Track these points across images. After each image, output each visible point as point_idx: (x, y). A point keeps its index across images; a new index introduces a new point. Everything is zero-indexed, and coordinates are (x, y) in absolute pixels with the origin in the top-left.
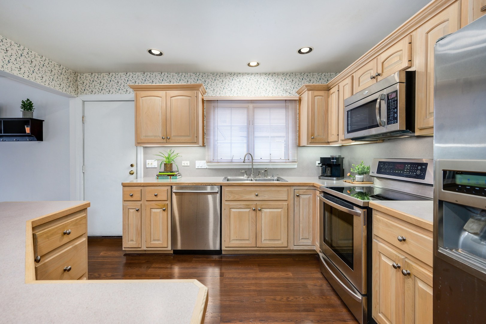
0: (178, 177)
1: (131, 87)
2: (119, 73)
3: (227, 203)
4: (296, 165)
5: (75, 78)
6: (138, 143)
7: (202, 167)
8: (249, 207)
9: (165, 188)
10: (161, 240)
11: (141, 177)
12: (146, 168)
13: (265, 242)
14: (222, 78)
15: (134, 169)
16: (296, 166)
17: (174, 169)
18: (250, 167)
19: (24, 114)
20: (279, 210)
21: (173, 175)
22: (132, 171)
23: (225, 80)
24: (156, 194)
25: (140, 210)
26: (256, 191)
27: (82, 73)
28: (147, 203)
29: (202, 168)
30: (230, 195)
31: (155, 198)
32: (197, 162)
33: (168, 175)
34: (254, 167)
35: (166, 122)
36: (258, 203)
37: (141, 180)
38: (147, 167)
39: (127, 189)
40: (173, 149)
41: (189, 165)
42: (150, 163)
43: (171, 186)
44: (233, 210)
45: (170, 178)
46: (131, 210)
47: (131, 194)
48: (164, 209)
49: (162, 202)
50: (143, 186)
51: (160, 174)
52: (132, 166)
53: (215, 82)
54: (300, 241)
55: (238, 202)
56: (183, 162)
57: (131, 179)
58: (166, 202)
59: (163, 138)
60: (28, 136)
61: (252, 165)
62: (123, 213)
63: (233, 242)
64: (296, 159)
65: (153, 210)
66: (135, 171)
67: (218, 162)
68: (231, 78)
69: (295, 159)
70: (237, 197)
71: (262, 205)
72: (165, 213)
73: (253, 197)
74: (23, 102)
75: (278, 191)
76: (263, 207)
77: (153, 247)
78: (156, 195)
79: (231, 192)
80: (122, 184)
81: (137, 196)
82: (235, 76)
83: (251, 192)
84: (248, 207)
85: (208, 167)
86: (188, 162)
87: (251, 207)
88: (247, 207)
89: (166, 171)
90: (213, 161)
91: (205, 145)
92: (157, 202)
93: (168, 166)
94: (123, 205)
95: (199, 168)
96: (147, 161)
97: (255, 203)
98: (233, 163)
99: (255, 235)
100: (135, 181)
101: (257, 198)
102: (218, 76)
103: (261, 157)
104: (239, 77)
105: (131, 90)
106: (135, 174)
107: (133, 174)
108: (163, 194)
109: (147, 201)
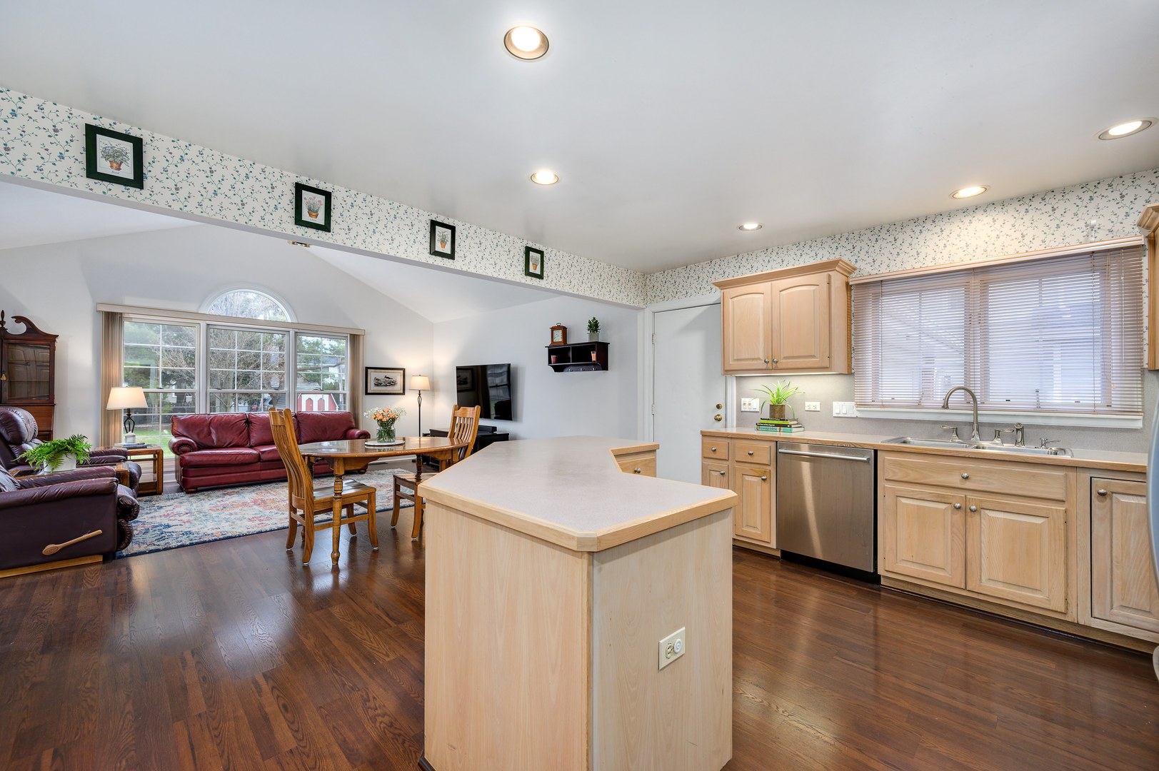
0: (794, 430)
1: (714, 284)
2: (700, 262)
3: (888, 485)
4: (1141, 422)
5: (644, 282)
6: (727, 372)
7: (846, 414)
8: (946, 500)
9: (766, 445)
10: (759, 528)
11: (732, 427)
12: (740, 412)
13: (992, 585)
14: (894, 233)
15: (721, 412)
16: (1139, 425)
17: (787, 415)
18: (970, 419)
19: (591, 337)
20: (1039, 521)
21: (786, 426)
22: (718, 415)
23: (900, 237)
24: (751, 452)
25: (727, 474)
26: (965, 469)
27: (651, 274)
28: (738, 466)
29: (846, 416)
30: (897, 471)
31: (749, 459)
32: (834, 403)
33: (777, 425)
34: (981, 419)
35: (772, 334)
36: (970, 496)
37: (732, 430)
38: (742, 410)
39: (708, 440)
40: (788, 380)
41: (818, 409)
42: (747, 403)
43: (777, 442)
44: (904, 500)
45: (780, 429)
46: (713, 473)
47: (714, 449)
48: (764, 478)
49: (762, 466)
50: (731, 438)
51: (762, 421)
52: (718, 407)
53: (877, 246)
54: (1115, 611)
55: (918, 486)
56: (807, 404)
57: (718, 428)
58: (769, 468)
59: (765, 362)
60: (594, 364)
61: (976, 415)
62: (703, 475)
63: (905, 564)
64: (1140, 403)
65: (747, 478)
66: (723, 416)
67: (883, 406)
68: (917, 230)
69: (1136, 403)
70: (913, 476)
71: (981, 501)
72: (766, 485)
73: (955, 480)
74: (590, 322)
75: (1034, 475)
76: (984, 505)
77: (745, 537)
78: (750, 454)
79: (899, 464)
80: (702, 432)
81: (722, 453)
82: (929, 222)
83: (950, 470)
84: (943, 500)
85: (859, 415)
86: (818, 404)
87: (950, 501)
88: (939, 500)
89: (773, 416)
90: (873, 403)
91: (853, 371)
92: (752, 465)
93: (777, 409)
94: (702, 464)
95: (839, 415)
96: (743, 399)
97: (962, 494)
98: (923, 408)
99: (964, 563)
100: (723, 430)
101: (968, 485)
102: (884, 231)
103: (1008, 398)
104: (941, 223)
105: (718, 288)
106: (723, 421)
107: (719, 420)
108: (764, 454)
109: (737, 461)
